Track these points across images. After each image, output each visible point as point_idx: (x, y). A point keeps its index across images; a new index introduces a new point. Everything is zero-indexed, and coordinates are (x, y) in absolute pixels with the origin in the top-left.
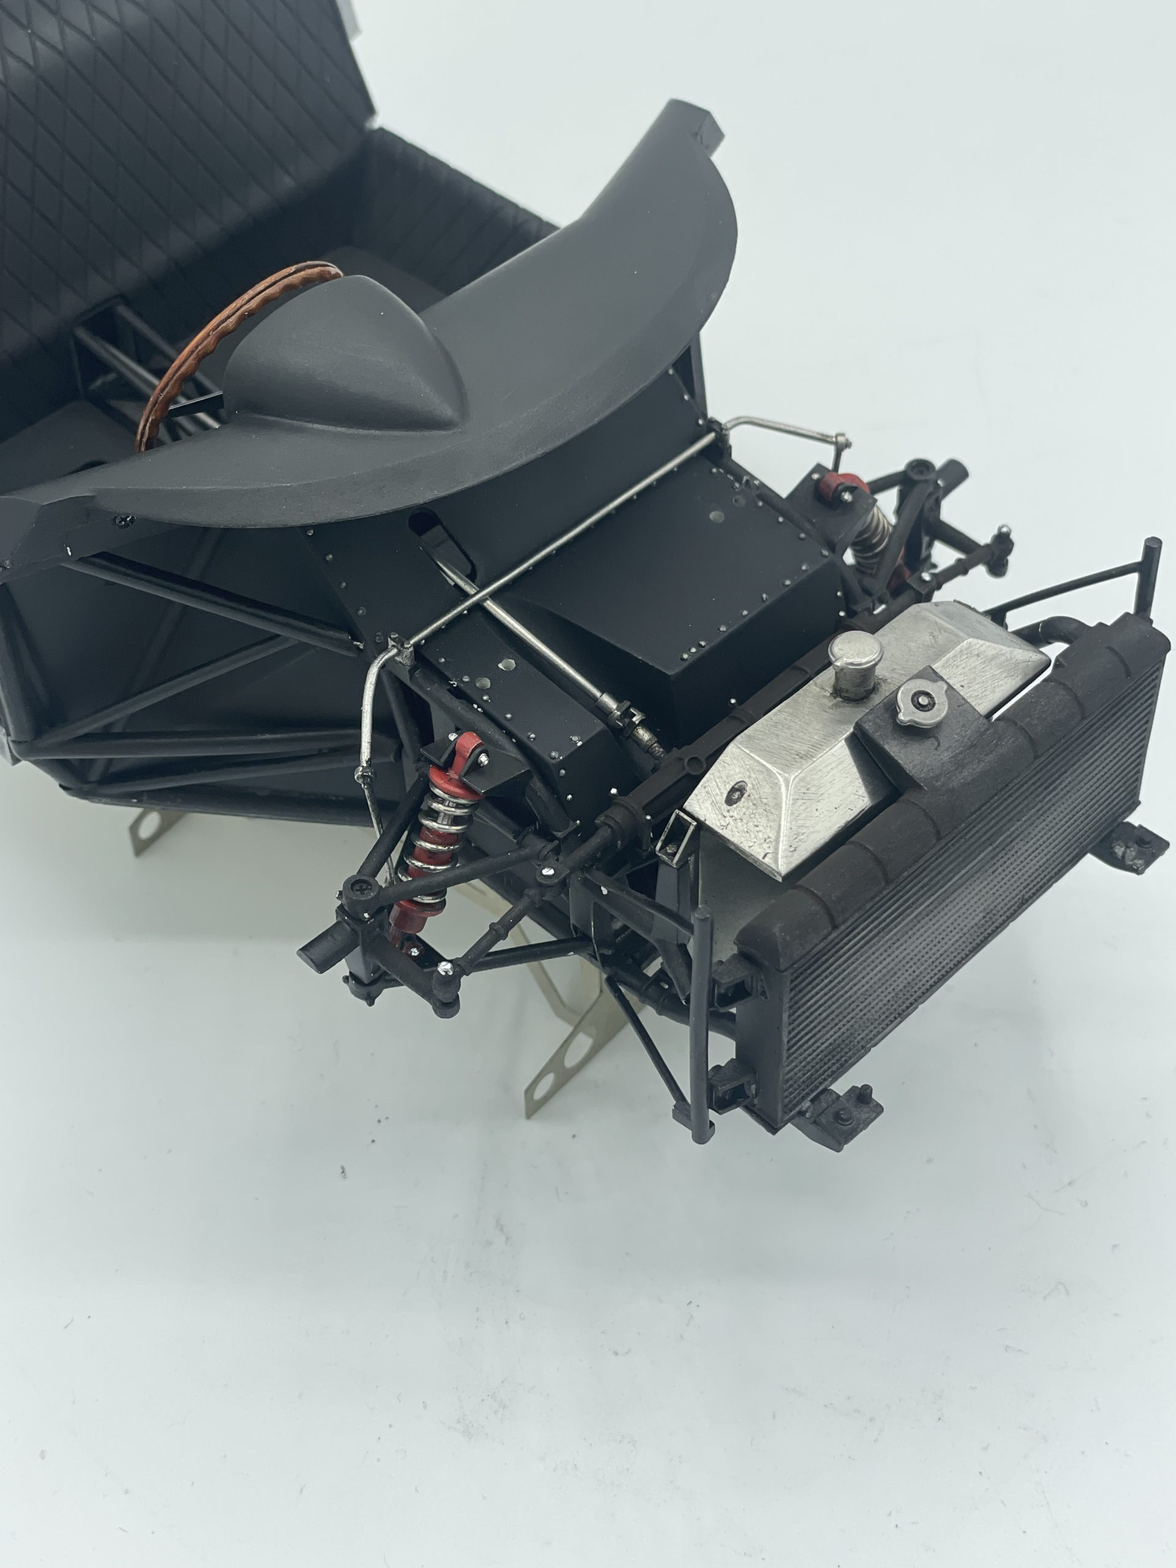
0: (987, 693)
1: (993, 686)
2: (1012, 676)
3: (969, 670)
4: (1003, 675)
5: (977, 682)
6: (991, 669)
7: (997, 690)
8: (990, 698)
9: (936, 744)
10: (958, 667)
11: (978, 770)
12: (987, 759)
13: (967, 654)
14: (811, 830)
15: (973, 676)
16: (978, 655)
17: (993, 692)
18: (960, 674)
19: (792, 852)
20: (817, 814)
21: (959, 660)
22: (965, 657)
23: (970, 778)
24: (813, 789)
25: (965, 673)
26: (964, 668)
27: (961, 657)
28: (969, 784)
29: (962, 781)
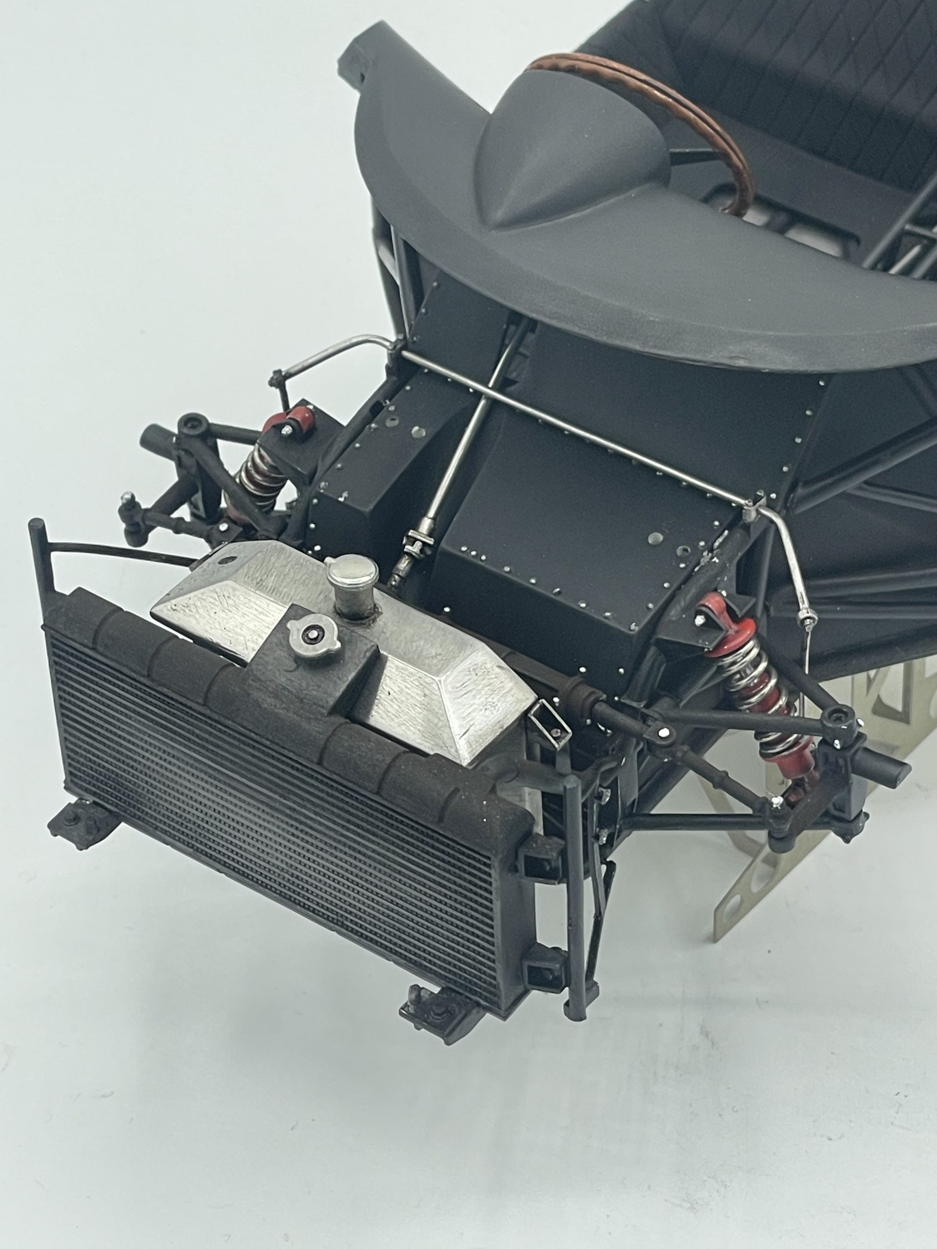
0: (396, 720)
1: (405, 723)
2: (424, 737)
3: (407, 693)
4: (419, 728)
5: (400, 705)
6: (420, 713)
7: (403, 727)
8: (393, 724)
9: (291, 669)
10: (405, 681)
11: (277, 711)
12: (290, 714)
13: (421, 684)
14: (197, 616)
15: (404, 699)
16: (425, 695)
17: (400, 725)
18: (399, 687)
19: (172, 608)
20: (212, 615)
21: (411, 679)
22: (417, 684)
23: (266, 706)
24: (231, 602)
25: (402, 690)
26: (406, 687)
27: (415, 680)
28: (260, 706)
29: (260, 700)
